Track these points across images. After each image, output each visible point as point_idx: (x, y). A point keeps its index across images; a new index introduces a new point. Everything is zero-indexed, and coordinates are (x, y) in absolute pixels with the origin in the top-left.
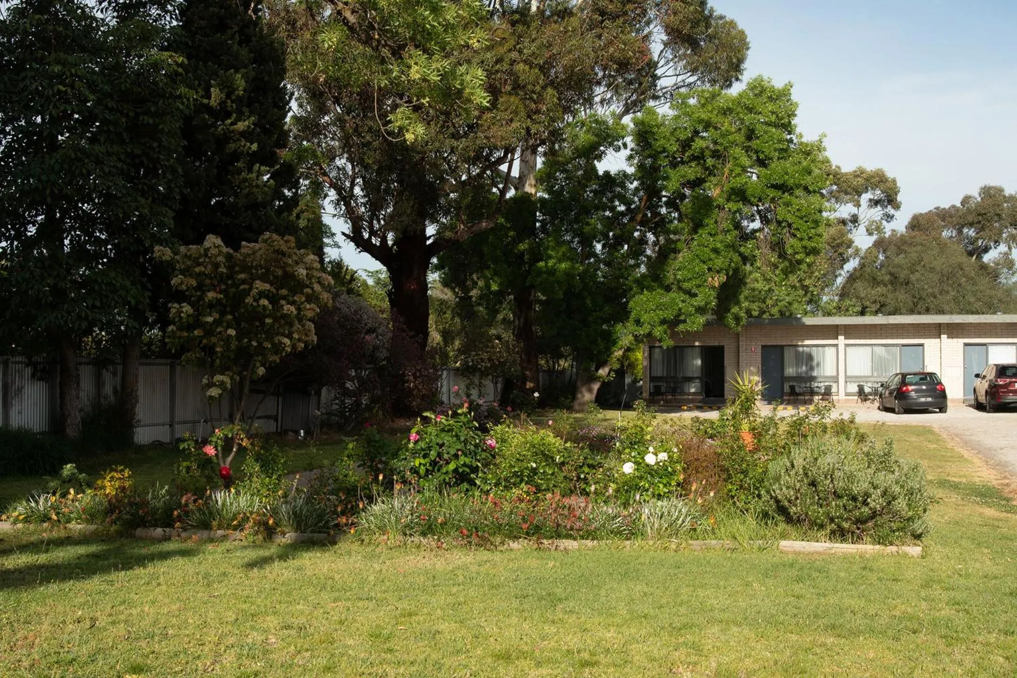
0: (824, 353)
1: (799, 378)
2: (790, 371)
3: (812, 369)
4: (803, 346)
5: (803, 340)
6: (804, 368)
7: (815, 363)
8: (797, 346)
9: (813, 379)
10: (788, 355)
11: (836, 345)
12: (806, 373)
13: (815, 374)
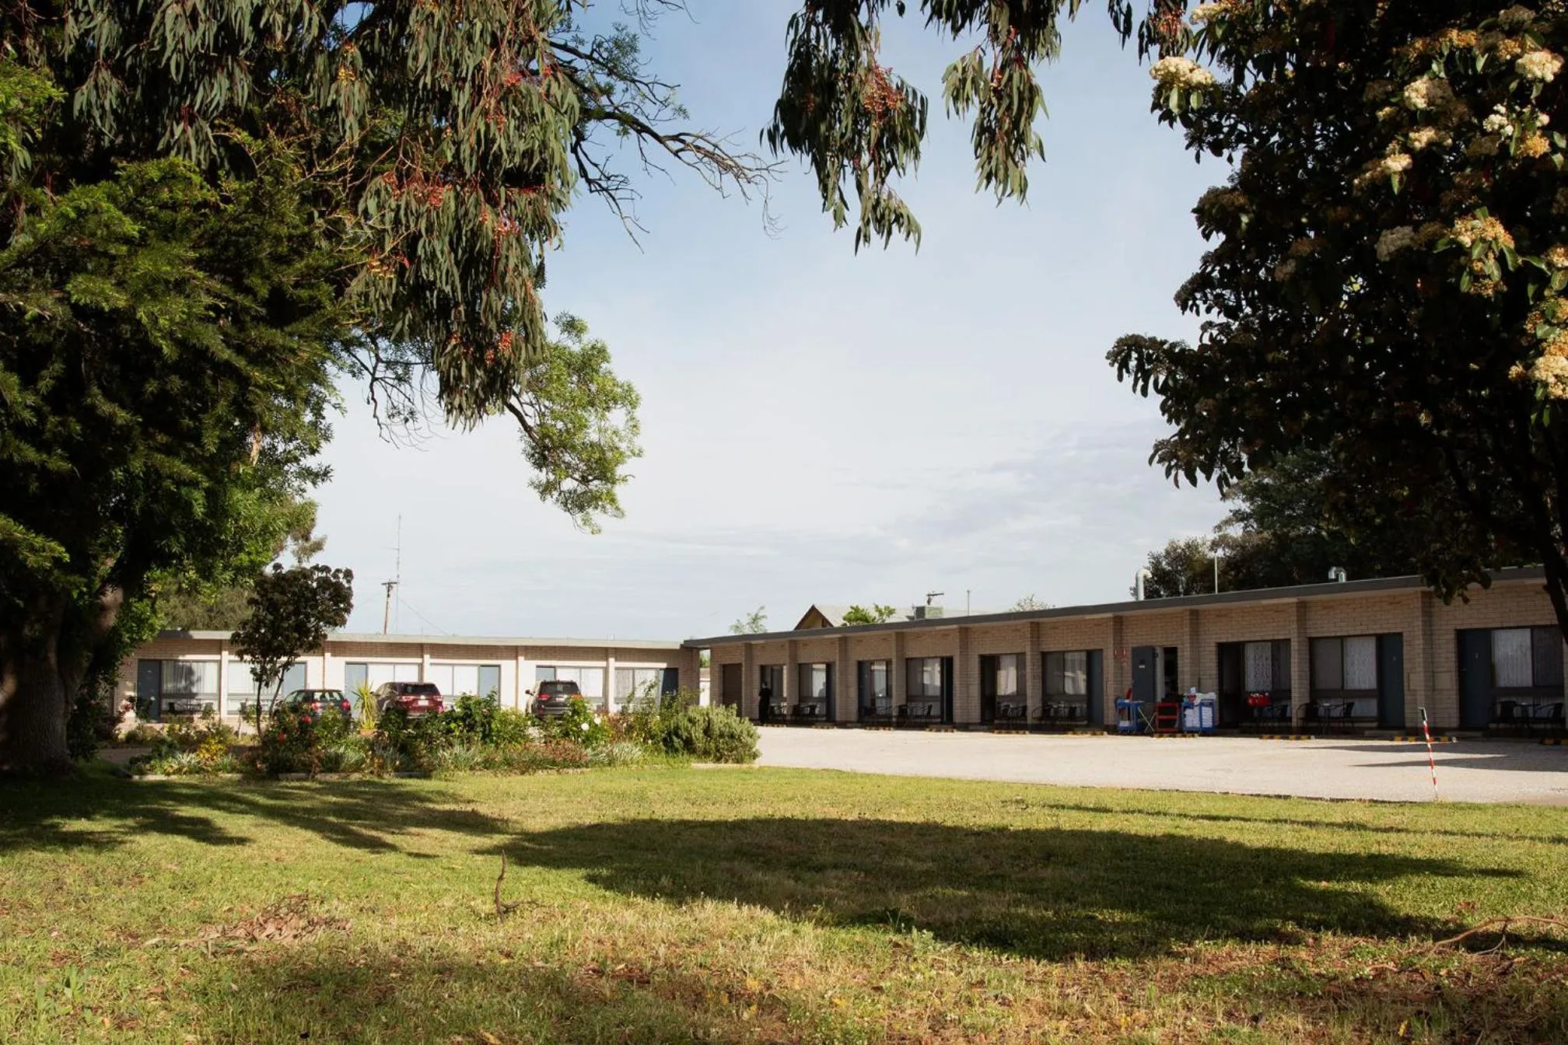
0: (204, 668)
1: (178, 695)
2: (168, 686)
3: (192, 683)
4: (184, 661)
5: (184, 654)
6: (183, 683)
7: (195, 678)
8: (179, 661)
9: (192, 696)
10: (167, 671)
11: (220, 662)
12: (185, 688)
13: (194, 690)
